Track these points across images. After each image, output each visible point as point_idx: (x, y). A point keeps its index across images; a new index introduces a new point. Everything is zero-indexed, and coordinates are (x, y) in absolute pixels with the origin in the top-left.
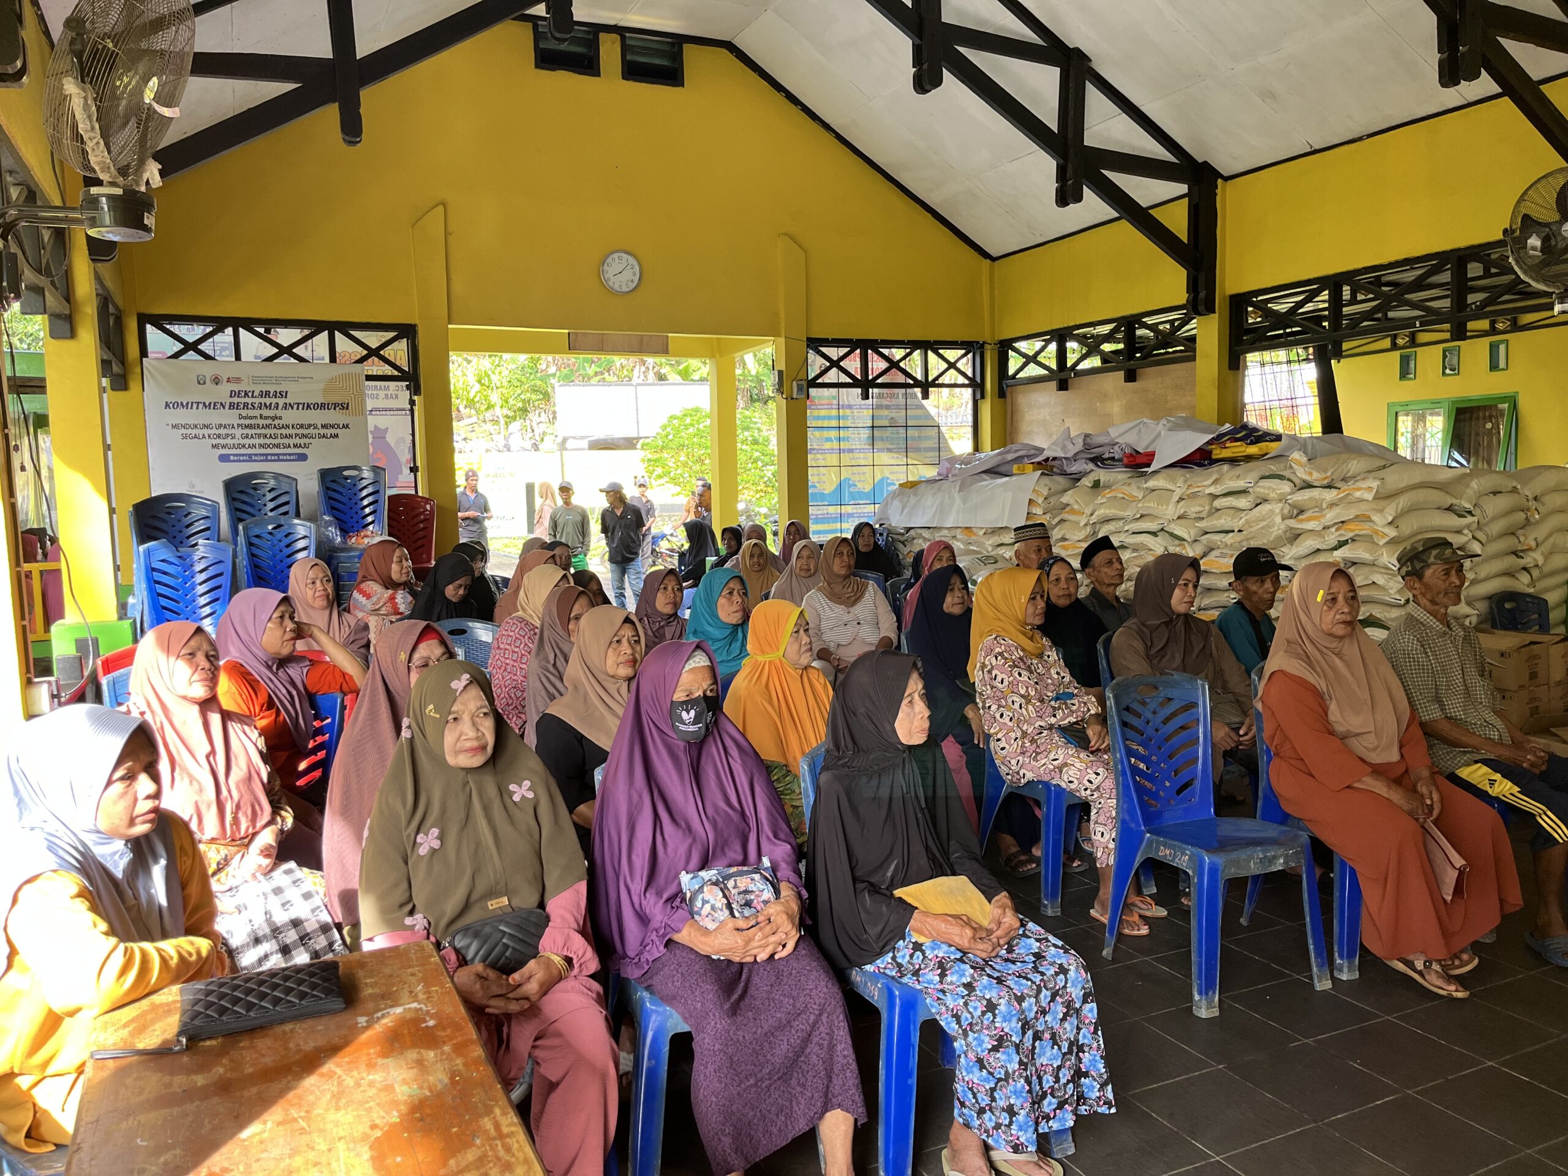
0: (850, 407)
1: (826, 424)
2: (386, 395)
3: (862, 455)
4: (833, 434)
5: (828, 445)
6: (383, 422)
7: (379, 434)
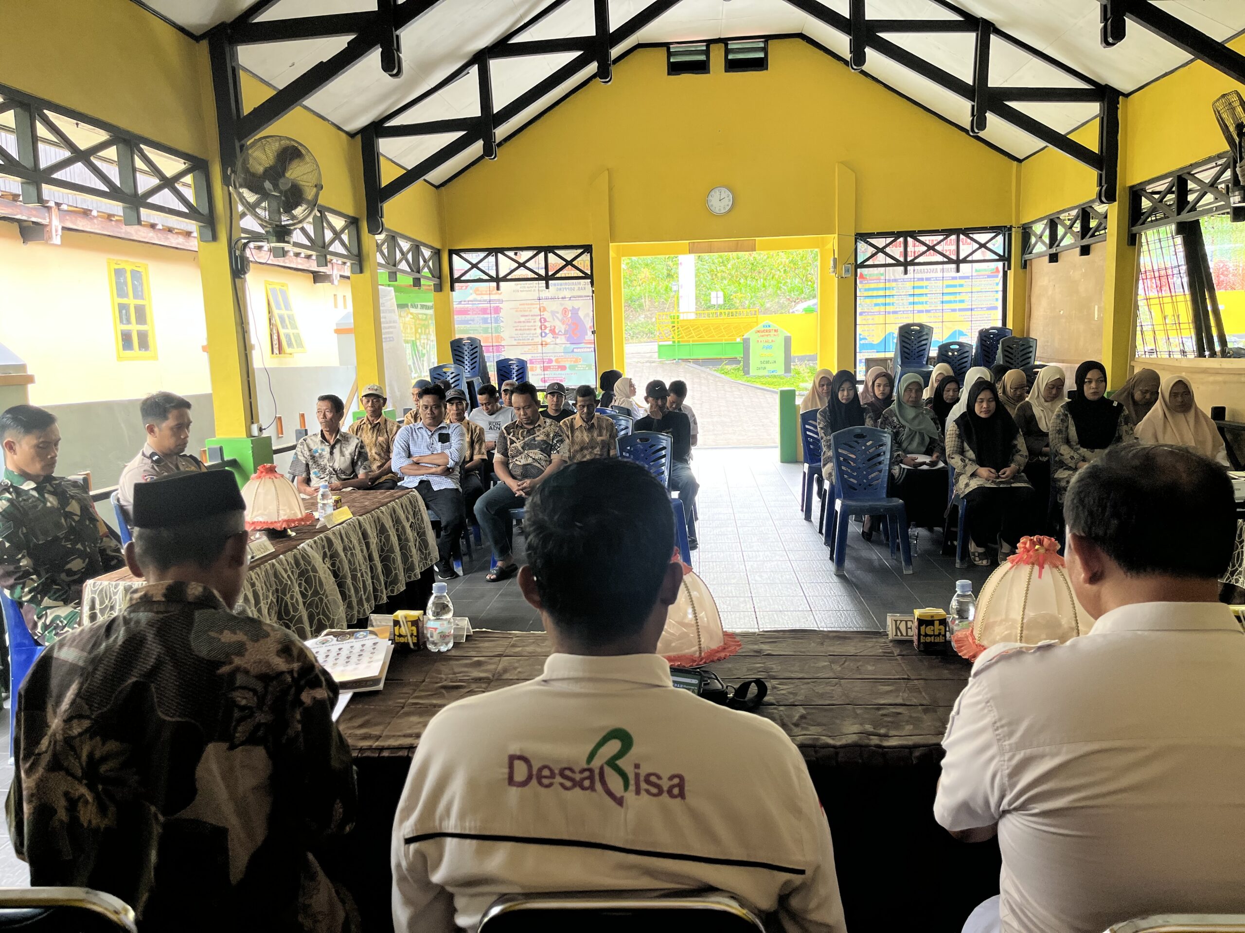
0: (895, 280)
1: (875, 293)
2: (579, 289)
3: (905, 316)
4: (881, 300)
5: (877, 309)
6: (577, 304)
7: (575, 311)
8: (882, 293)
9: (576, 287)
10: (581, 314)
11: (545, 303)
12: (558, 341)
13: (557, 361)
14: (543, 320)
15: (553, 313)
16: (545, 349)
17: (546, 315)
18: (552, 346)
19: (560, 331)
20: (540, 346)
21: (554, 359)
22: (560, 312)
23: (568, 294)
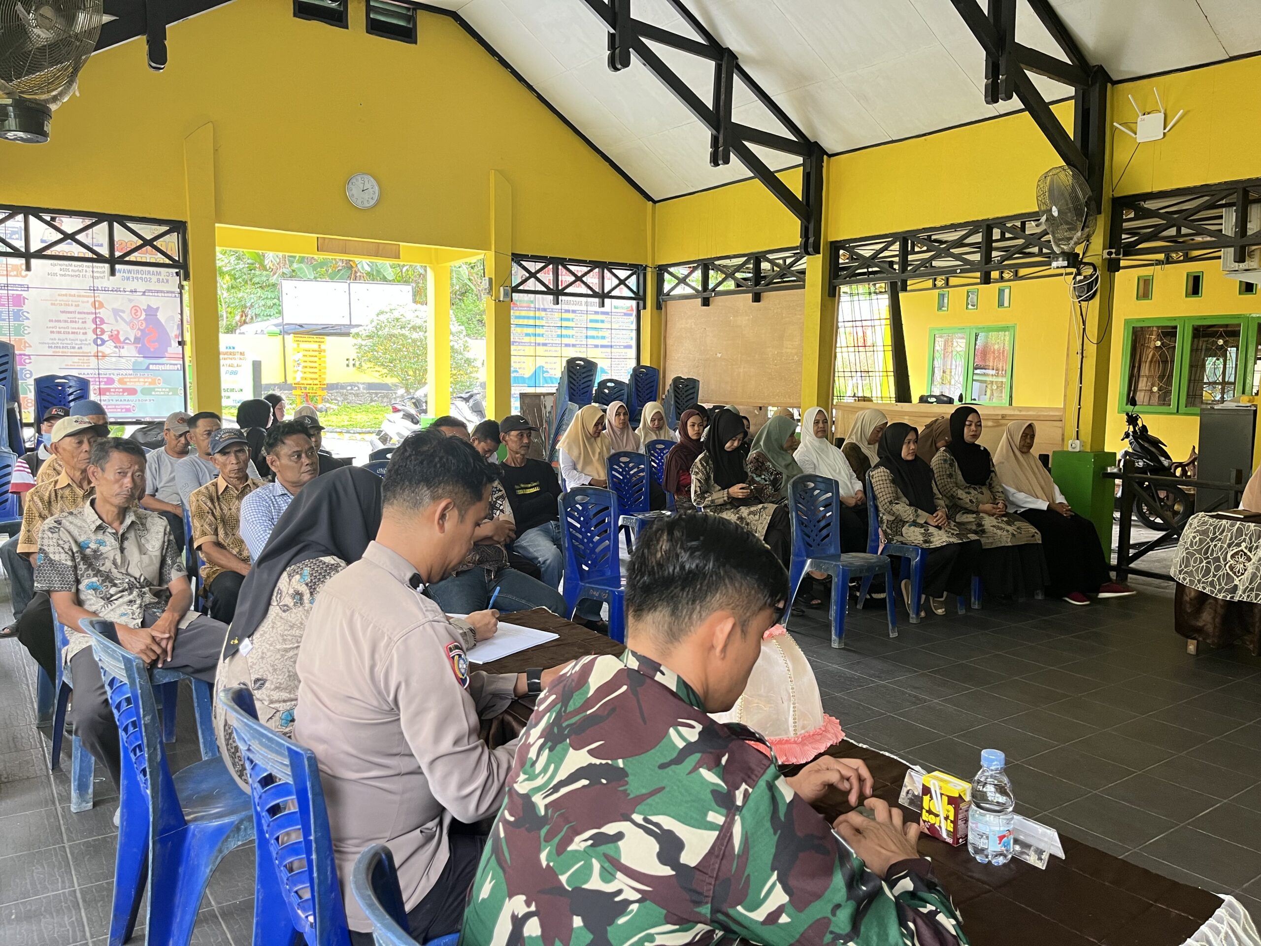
0: (545, 310)
1: (526, 322)
2: (158, 280)
3: (553, 349)
4: (530, 330)
5: (527, 339)
6: (154, 302)
7: (151, 312)
8: (531, 322)
9: (154, 278)
10: (161, 316)
11: (101, 297)
12: (124, 352)
13: (121, 381)
14: (98, 322)
15: (116, 312)
16: (103, 363)
17: (103, 313)
18: (114, 359)
19: (127, 339)
20: (93, 359)
21: (116, 378)
22: (128, 311)
23: (141, 286)
